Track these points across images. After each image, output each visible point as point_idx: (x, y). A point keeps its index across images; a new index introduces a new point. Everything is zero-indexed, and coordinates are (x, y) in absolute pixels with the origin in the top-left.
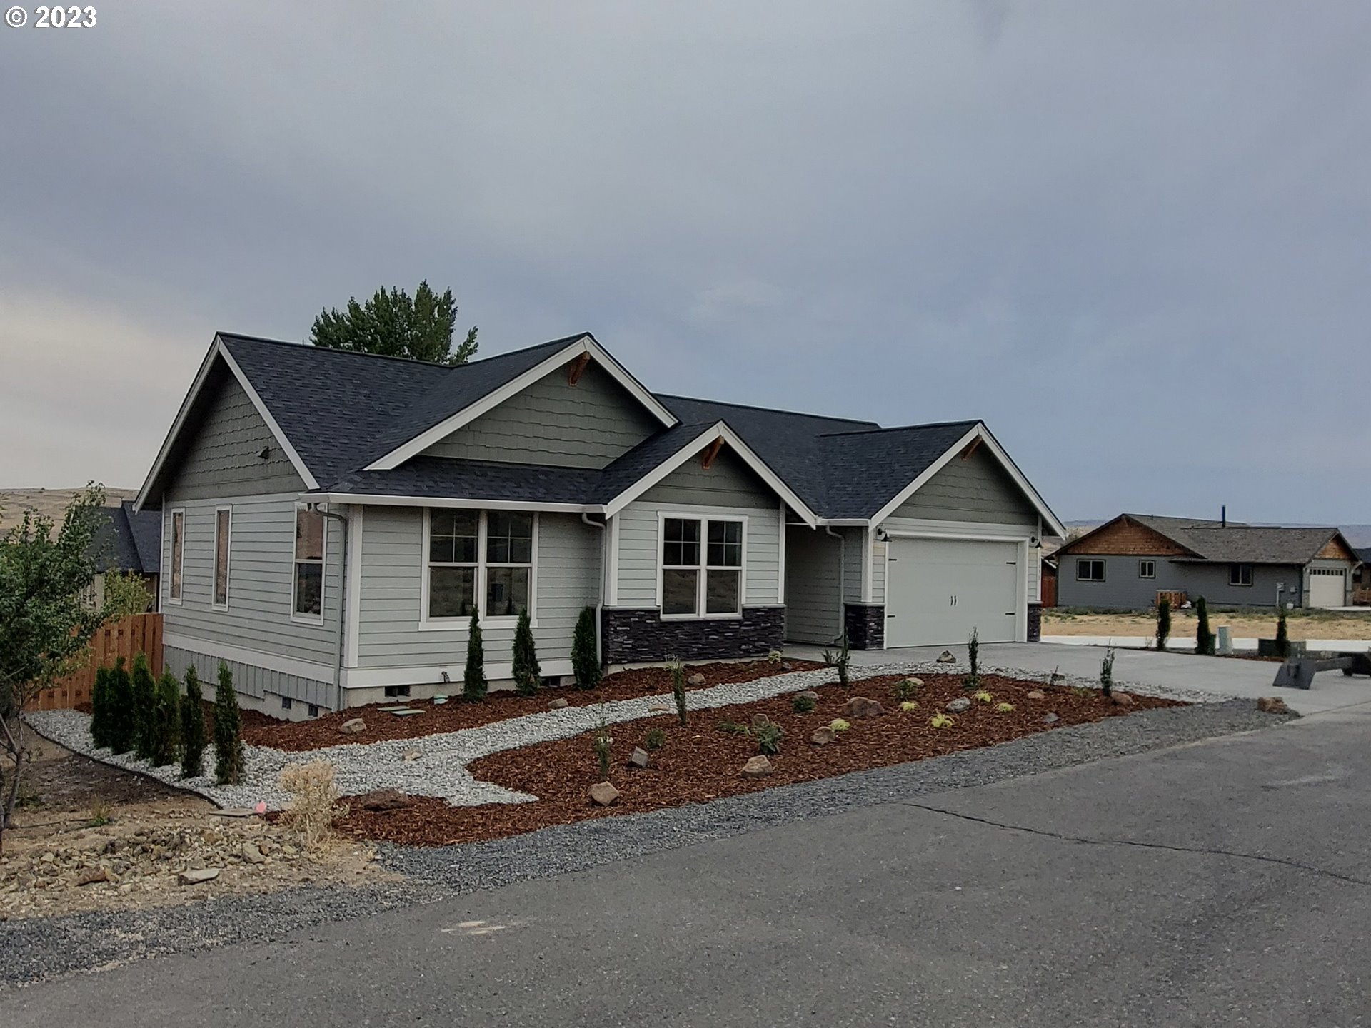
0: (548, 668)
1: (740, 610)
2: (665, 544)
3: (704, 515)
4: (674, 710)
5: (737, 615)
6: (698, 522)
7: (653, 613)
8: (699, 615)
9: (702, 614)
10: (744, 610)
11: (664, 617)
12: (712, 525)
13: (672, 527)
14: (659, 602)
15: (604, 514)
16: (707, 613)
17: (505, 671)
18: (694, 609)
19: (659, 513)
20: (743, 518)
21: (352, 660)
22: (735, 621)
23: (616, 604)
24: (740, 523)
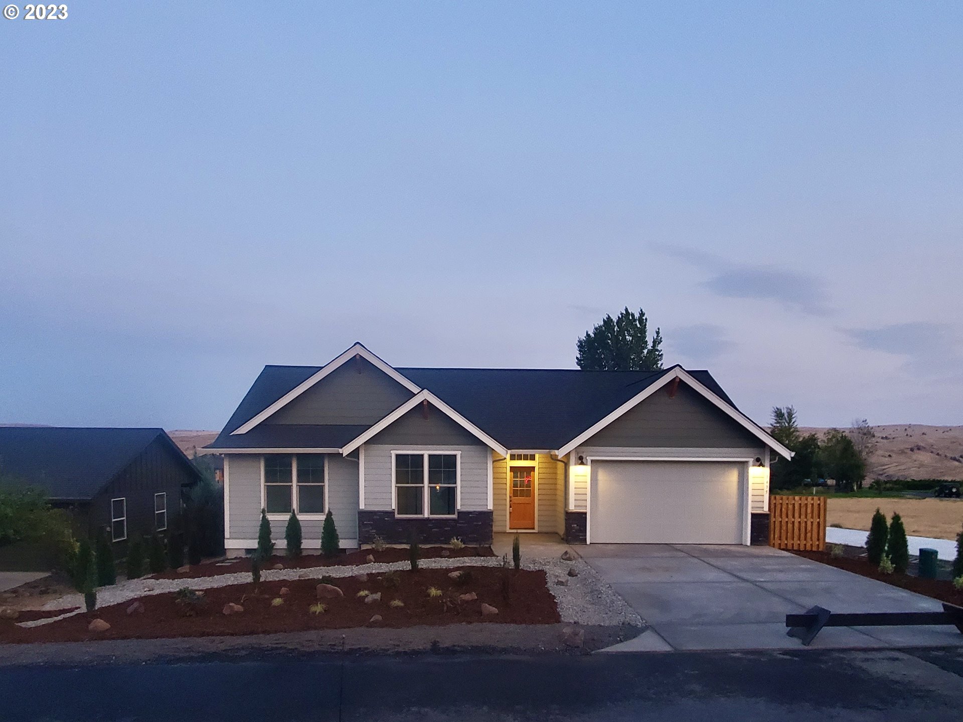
0: (343, 544)
1: (455, 513)
2: (397, 470)
3: (426, 452)
4: (410, 567)
5: (455, 516)
6: (422, 456)
7: (391, 514)
8: (424, 515)
9: (426, 514)
10: (459, 513)
11: (397, 516)
12: (431, 457)
13: (401, 460)
15: (342, 454)
16: (431, 514)
17: (317, 544)
18: (421, 512)
19: (392, 452)
20: (457, 452)
21: (227, 535)
22: (453, 520)
23: (364, 508)
24: (455, 456)
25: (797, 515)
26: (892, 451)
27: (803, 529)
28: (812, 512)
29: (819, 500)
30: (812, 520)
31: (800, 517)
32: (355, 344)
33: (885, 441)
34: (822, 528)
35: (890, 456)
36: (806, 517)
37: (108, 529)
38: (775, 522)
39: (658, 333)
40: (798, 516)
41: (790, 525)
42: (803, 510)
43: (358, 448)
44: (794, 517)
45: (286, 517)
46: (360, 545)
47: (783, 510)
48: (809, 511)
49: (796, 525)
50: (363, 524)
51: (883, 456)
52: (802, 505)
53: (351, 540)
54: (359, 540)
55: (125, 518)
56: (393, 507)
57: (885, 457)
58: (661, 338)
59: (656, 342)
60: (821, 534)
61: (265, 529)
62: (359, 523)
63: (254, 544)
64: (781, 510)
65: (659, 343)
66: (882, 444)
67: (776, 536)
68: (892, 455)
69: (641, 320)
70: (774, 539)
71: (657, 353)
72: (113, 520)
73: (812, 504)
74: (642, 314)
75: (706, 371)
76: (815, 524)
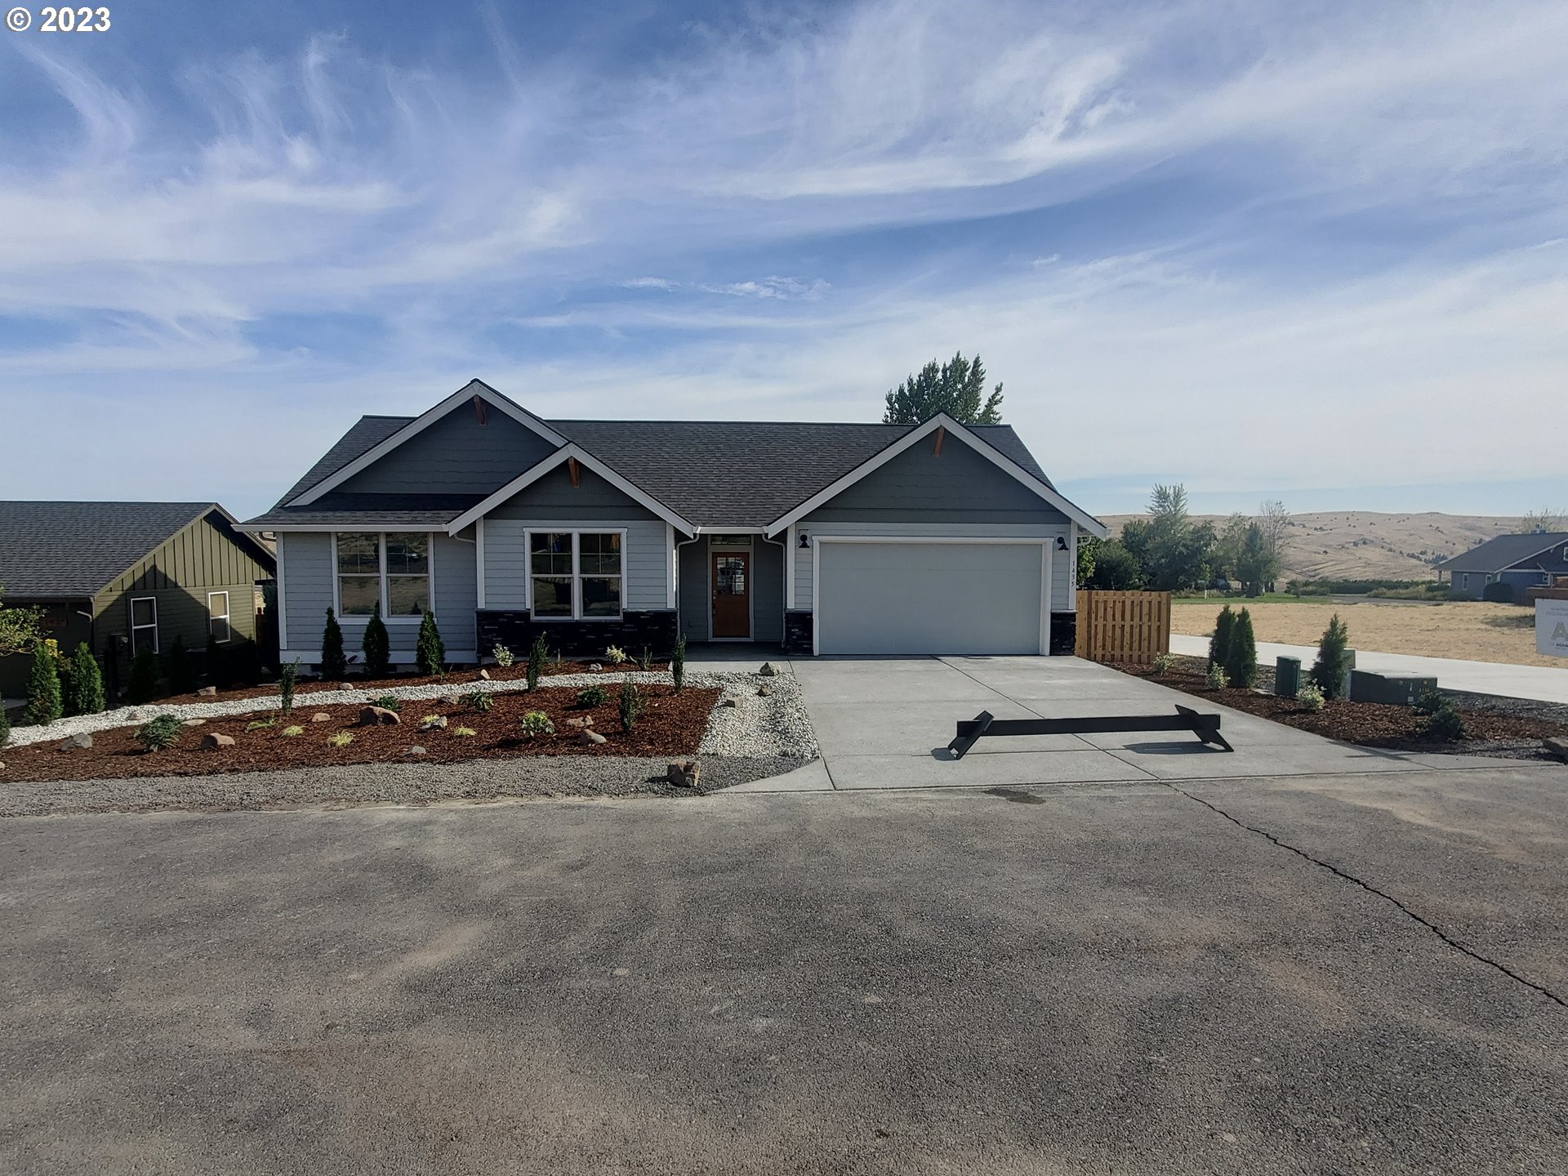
1: (621, 614)
2: (533, 556)
3: (576, 530)
4: (527, 686)
5: (619, 618)
6: (569, 536)
7: (524, 615)
8: (575, 617)
9: (577, 615)
10: (626, 614)
11: (534, 618)
12: (583, 537)
13: (538, 541)
14: (529, 604)
15: (448, 533)
16: (584, 615)
17: (411, 657)
18: (569, 612)
19: (524, 529)
20: (621, 530)
21: (283, 644)
22: (616, 623)
23: (484, 607)
24: (619, 535)
25: (1128, 616)
26: (1330, 546)
27: (1136, 637)
28: (1150, 614)
29: (1160, 596)
30: (1150, 624)
31: (1132, 620)
32: (472, 382)
33: (1319, 533)
34: (1163, 634)
35: (1325, 552)
36: (1141, 620)
37: (125, 640)
38: (1096, 626)
39: (998, 390)
40: (1129, 618)
41: (1118, 631)
42: (1137, 610)
43: (475, 522)
44: (1123, 619)
45: (365, 621)
46: (479, 659)
47: (1109, 609)
48: (1145, 610)
49: (1127, 629)
50: (483, 629)
51: (1315, 553)
52: (1135, 604)
53: (467, 652)
54: (478, 652)
55: (155, 625)
56: (528, 606)
57: (1319, 553)
58: (1002, 398)
59: (993, 401)
60: (1163, 641)
61: (333, 635)
62: (478, 629)
63: (317, 657)
64: (1105, 609)
65: (996, 404)
66: (1314, 537)
67: (1098, 645)
68: (1328, 551)
69: (975, 372)
70: (1095, 649)
71: (992, 415)
72: (134, 628)
73: (1150, 603)
74: (977, 363)
75: (1009, 426)
76: (1154, 629)
